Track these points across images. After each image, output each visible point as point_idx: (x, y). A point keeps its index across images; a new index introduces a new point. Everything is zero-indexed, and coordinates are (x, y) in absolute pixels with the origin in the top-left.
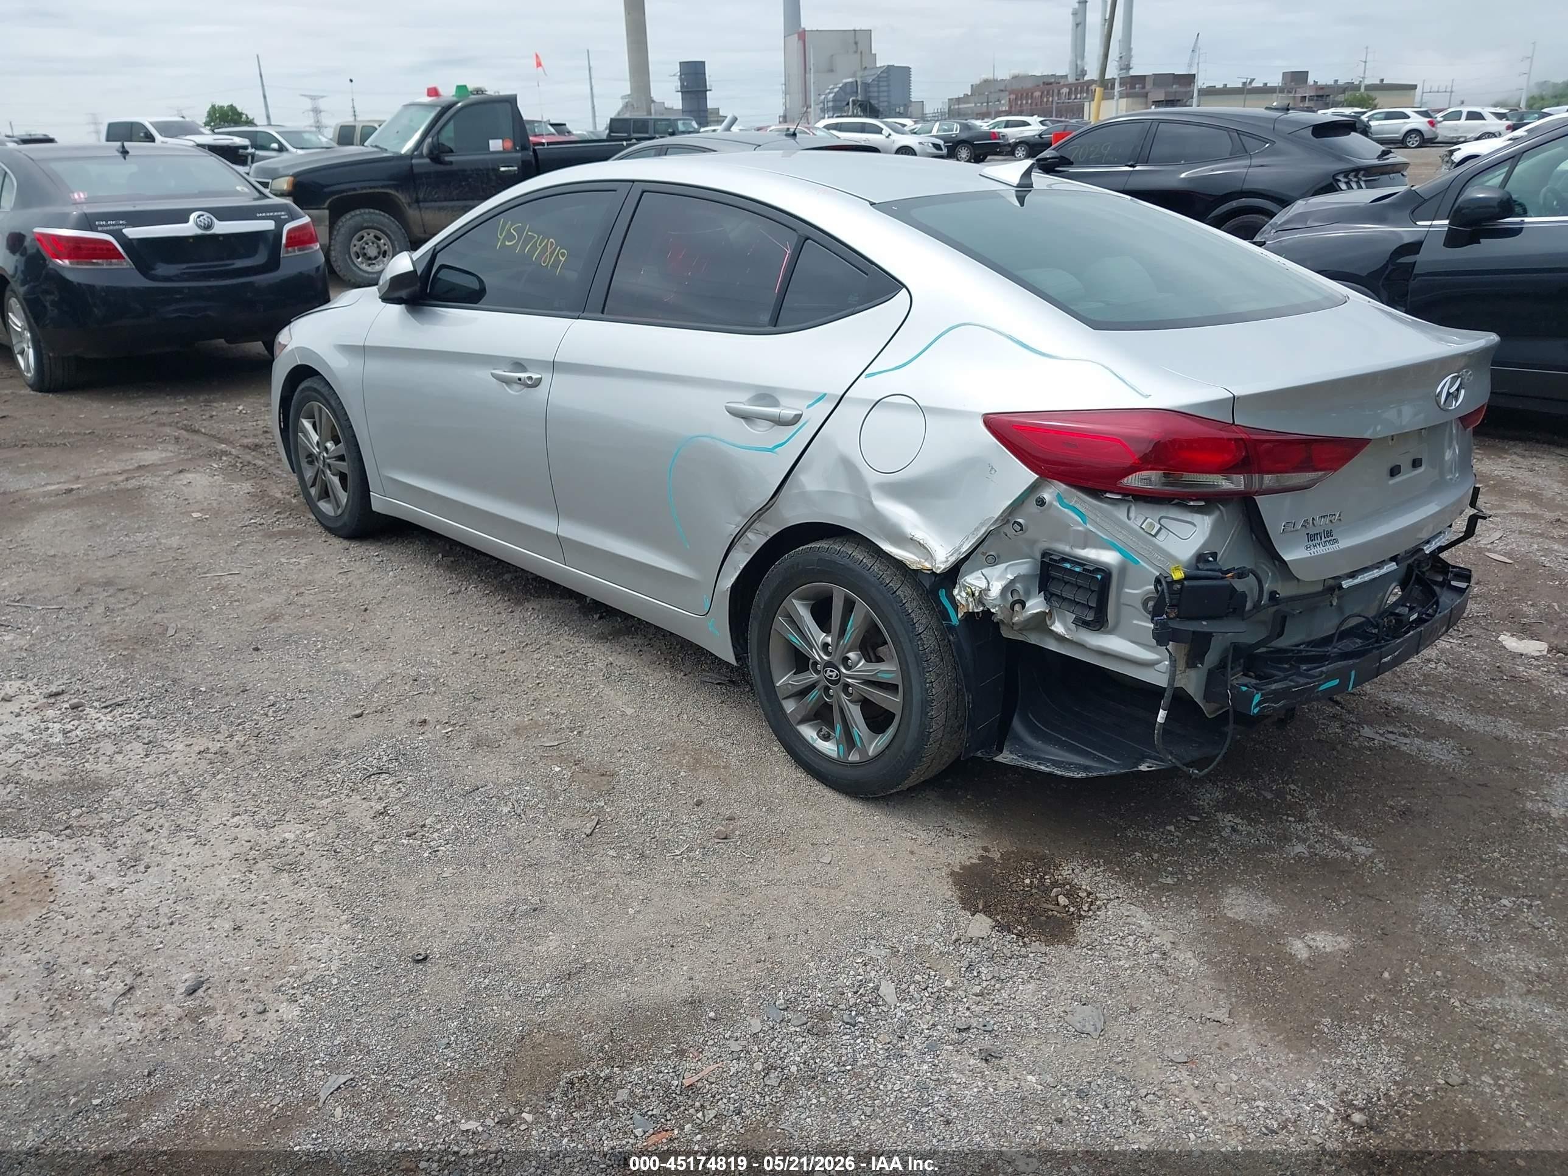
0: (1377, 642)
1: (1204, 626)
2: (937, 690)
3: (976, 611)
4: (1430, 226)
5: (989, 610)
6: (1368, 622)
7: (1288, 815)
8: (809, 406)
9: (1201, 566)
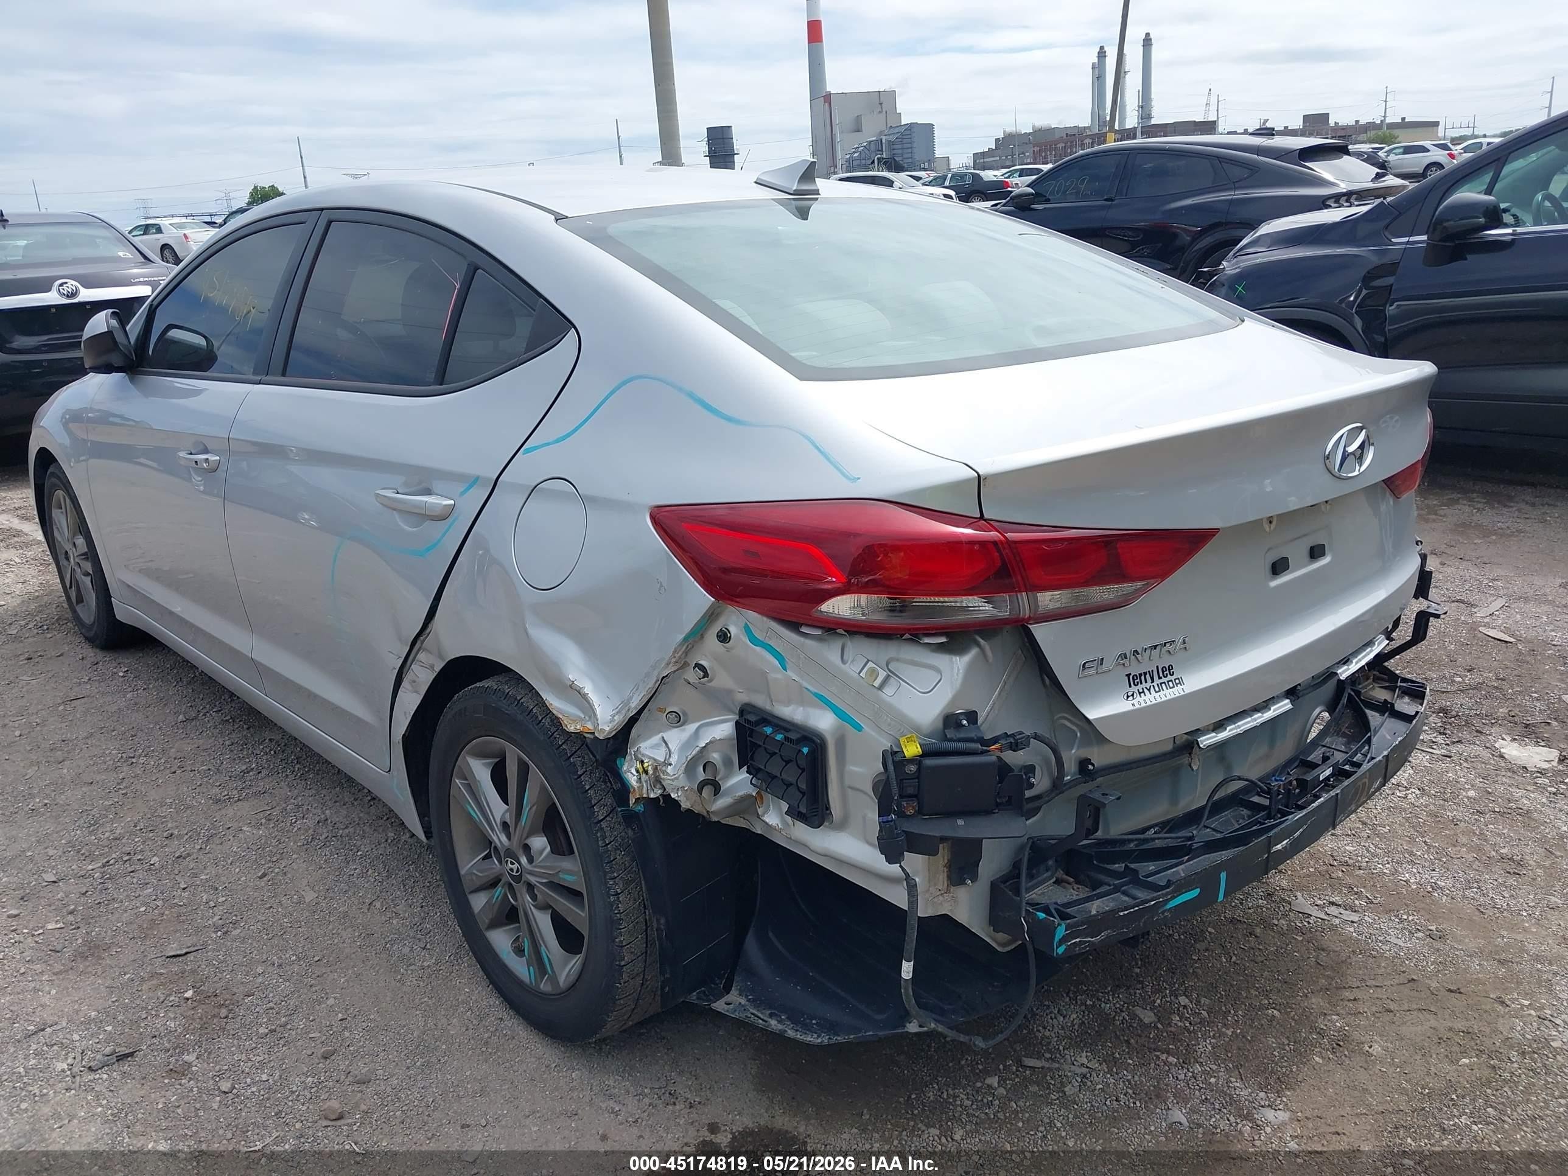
0: (1269, 817)
1: (961, 827)
2: (625, 903)
3: (652, 796)
4: (1408, 243)
5: (670, 795)
6: (1252, 787)
7: (1168, 1052)
8: (462, 493)
9: (950, 734)
